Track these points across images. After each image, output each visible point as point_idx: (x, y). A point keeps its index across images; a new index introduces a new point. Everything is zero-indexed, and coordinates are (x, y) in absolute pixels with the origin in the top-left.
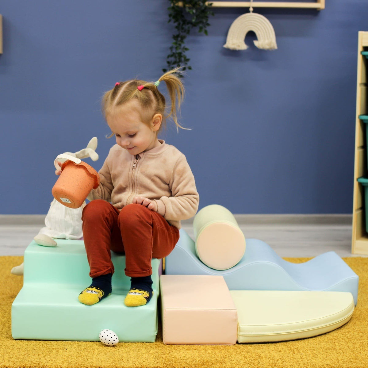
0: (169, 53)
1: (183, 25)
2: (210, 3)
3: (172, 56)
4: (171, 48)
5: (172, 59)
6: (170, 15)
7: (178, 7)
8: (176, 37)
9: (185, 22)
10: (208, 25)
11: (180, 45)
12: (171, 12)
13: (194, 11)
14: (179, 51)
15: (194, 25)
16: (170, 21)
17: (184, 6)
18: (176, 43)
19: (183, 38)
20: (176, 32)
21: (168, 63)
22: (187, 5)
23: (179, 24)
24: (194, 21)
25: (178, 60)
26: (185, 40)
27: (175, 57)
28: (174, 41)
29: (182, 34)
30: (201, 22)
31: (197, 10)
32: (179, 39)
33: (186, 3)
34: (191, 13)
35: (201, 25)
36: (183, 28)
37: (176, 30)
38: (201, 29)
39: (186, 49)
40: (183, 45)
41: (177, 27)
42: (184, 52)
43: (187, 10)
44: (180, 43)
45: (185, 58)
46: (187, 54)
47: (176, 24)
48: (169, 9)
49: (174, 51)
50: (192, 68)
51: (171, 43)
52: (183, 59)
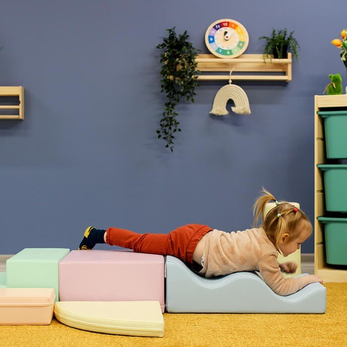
0: (163, 118)
1: (173, 94)
2: (196, 76)
3: (164, 120)
4: (164, 114)
5: (165, 123)
6: (162, 86)
7: (169, 79)
8: (167, 105)
9: (175, 92)
10: (194, 94)
11: (171, 111)
12: (163, 83)
13: (182, 83)
14: (170, 116)
15: (183, 94)
16: (162, 91)
17: (174, 79)
18: (168, 109)
19: (173, 105)
20: (167, 100)
21: (161, 125)
22: (176, 78)
23: (171, 93)
24: (182, 90)
25: (169, 124)
26: (175, 107)
27: (167, 121)
28: (167, 108)
29: (173, 102)
30: (188, 92)
31: (184, 82)
32: (170, 106)
33: (176, 77)
34: (180, 84)
35: (188, 94)
36: (173, 97)
37: (168, 98)
38: (188, 97)
39: (176, 114)
40: (173, 111)
41: (168, 96)
42: (175, 116)
43: (177, 82)
44: (171, 109)
45: (175, 121)
46: (177, 118)
47: (167, 94)
48: (161, 81)
49: (166, 116)
50: (182, 129)
51: (164, 109)
52: (174, 122)
